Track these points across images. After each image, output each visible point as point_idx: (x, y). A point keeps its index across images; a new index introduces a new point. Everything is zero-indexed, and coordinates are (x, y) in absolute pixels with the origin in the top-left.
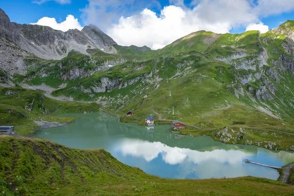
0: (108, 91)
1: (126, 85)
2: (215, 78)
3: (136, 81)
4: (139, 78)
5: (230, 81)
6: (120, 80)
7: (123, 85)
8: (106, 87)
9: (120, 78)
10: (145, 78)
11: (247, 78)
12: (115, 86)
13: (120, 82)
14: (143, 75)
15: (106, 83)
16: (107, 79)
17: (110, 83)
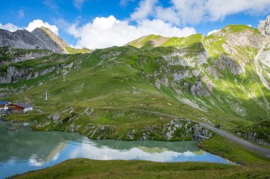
0: (14, 82)
1: (36, 75)
2: (132, 65)
3: (50, 71)
4: (54, 68)
5: (153, 71)
6: (30, 69)
7: (33, 75)
8: (12, 78)
9: (30, 67)
10: (62, 69)
11: (182, 74)
12: (22, 76)
13: (29, 72)
14: (60, 65)
15: (12, 73)
16: (14, 68)
17: (17, 73)
